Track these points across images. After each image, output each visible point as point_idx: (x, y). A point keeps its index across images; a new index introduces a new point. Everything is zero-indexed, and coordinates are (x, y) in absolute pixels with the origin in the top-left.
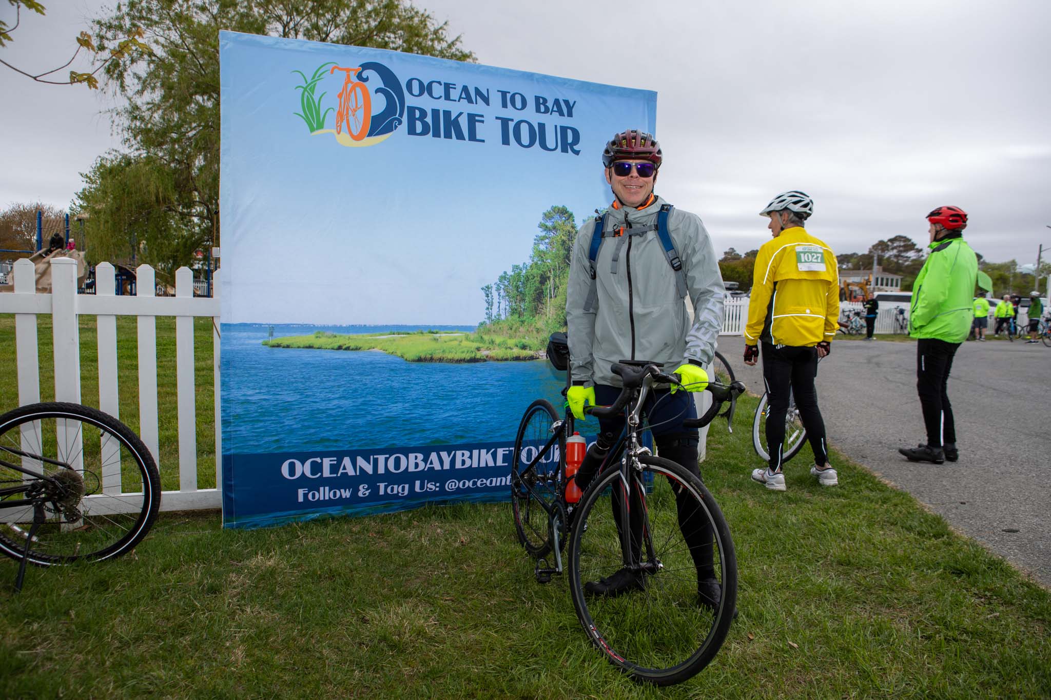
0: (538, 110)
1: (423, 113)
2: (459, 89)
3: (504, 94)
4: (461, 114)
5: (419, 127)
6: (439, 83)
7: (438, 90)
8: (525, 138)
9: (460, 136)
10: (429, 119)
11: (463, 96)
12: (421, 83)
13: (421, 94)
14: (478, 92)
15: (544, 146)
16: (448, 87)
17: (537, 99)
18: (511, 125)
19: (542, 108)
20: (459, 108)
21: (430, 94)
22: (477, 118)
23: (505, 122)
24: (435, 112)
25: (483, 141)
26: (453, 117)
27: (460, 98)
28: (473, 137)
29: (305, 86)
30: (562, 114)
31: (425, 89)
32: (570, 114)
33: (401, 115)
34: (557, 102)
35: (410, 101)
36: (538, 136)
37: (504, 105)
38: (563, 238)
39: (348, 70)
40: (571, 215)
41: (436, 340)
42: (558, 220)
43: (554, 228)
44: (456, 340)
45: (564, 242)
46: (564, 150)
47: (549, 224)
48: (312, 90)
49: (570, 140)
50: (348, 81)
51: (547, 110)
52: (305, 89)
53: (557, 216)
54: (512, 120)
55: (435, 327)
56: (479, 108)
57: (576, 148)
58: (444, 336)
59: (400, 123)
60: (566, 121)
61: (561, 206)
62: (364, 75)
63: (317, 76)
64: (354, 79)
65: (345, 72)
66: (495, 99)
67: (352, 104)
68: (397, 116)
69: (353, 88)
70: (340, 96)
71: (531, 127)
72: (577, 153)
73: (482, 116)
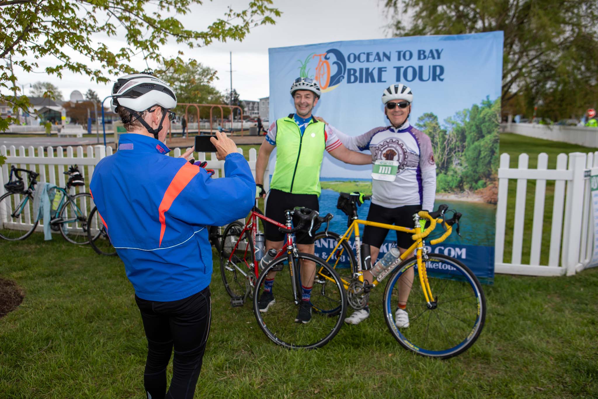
0: (419, 58)
1: (355, 71)
2: (374, 54)
3: (399, 53)
4: (374, 68)
5: (352, 79)
6: (364, 53)
7: (363, 57)
8: (410, 76)
9: (373, 81)
10: (358, 74)
11: (377, 58)
12: (355, 56)
13: (355, 60)
14: (385, 55)
15: (421, 79)
16: (368, 55)
17: (419, 52)
18: (402, 70)
19: (422, 57)
20: (374, 65)
21: (359, 60)
22: (383, 69)
23: (398, 69)
24: (361, 70)
25: (385, 82)
26: (370, 71)
27: (375, 59)
28: (380, 80)
29: (301, 66)
30: (433, 58)
31: (357, 58)
32: (439, 57)
33: (344, 74)
34: (431, 52)
35: (349, 66)
36: (418, 74)
37: (399, 59)
38: (431, 131)
39: (320, 55)
40: (436, 118)
41: (357, 185)
42: (428, 121)
43: (425, 126)
44: (367, 185)
45: (430, 133)
46: (434, 79)
47: (421, 123)
48: (305, 68)
49: (438, 72)
50: (320, 61)
51: (425, 57)
52: (302, 68)
53: (426, 119)
54: (403, 67)
55: (356, 179)
56: (385, 63)
57: (441, 77)
58: (361, 184)
59: (343, 77)
60: (436, 62)
61: (429, 112)
62: (328, 57)
63: (307, 62)
64: (323, 59)
65: (319, 57)
66: (394, 56)
67: (322, 72)
68: (342, 75)
69: (322, 64)
70: (316, 69)
71: (414, 69)
72: (442, 80)
73: (386, 68)
